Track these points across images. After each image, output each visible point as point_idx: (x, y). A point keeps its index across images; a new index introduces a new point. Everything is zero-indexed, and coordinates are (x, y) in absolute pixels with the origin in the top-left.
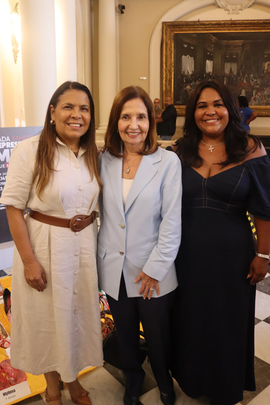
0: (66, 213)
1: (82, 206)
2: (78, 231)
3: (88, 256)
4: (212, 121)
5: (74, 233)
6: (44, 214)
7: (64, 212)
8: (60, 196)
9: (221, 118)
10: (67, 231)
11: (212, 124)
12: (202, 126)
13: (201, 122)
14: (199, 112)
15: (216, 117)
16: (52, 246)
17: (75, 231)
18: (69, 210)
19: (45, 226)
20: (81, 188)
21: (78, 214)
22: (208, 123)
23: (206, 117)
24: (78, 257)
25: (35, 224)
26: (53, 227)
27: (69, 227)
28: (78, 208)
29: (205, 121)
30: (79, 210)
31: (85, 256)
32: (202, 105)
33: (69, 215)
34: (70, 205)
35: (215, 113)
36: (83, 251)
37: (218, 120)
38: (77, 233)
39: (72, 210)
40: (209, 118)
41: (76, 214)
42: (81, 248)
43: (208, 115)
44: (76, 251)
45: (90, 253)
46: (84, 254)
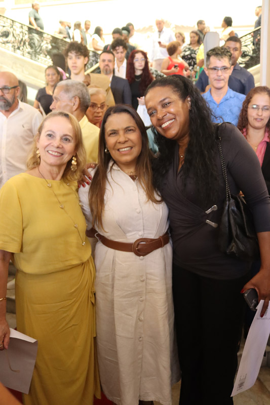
0: (128, 237)
1: (143, 229)
3: (155, 281)
5: (138, 257)
7: (125, 236)
10: (131, 255)
17: (139, 255)
18: (130, 234)
20: (138, 211)
21: (140, 237)
24: (144, 283)
26: (117, 251)
27: (131, 251)
31: (152, 282)
33: (131, 238)
34: (130, 229)
36: (149, 276)
38: (141, 257)
42: (146, 274)
44: (142, 276)
45: (158, 279)
46: (150, 279)
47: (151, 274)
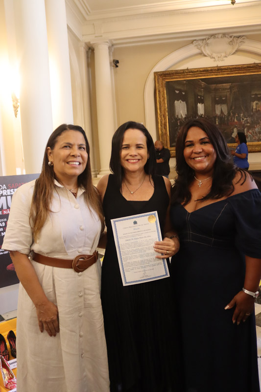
0: (69, 254)
1: (84, 246)
2: (82, 271)
3: (92, 296)
4: (200, 158)
5: (77, 273)
6: (46, 256)
7: (66, 252)
8: (62, 237)
9: (208, 154)
10: (70, 272)
11: (200, 162)
12: (191, 163)
13: (190, 160)
14: (188, 151)
15: (203, 154)
16: (56, 289)
17: (78, 271)
18: (71, 251)
19: (48, 268)
20: (82, 227)
21: (80, 254)
22: (196, 161)
23: (193, 155)
24: (82, 298)
25: (40, 267)
26: (55, 268)
27: (71, 268)
28: (80, 247)
29: (194, 159)
30: (80, 250)
31: (90, 297)
32: (188, 143)
33: (71, 255)
34: (72, 246)
36: (87, 292)
37: (205, 156)
38: (80, 273)
39: (74, 250)
40: (196, 155)
41: (78, 254)
42: (85, 289)
43: (195, 153)
44: (80, 292)
45: (95, 293)
46: (88, 294)
47: (88, 289)
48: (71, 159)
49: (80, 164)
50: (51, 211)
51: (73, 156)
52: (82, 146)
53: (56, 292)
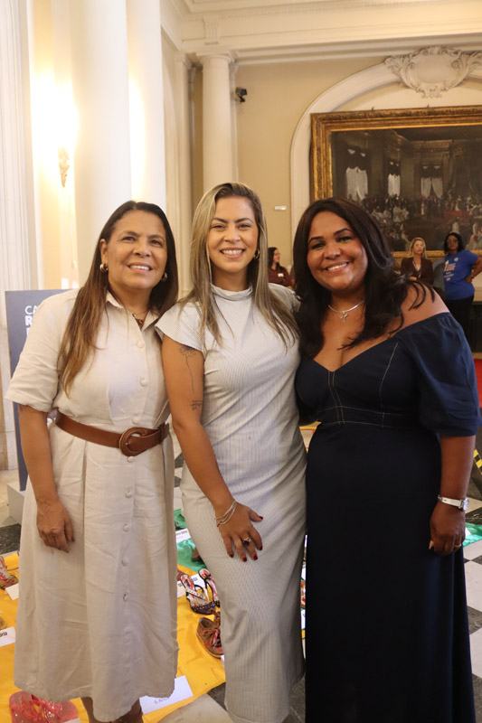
0: (115, 423)
1: (144, 413)
2: (134, 455)
4: (337, 267)
5: (126, 457)
6: (77, 420)
7: (111, 419)
8: (107, 394)
9: (352, 259)
11: (338, 273)
12: (322, 277)
13: (319, 272)
14: (315, 256)
15: (342, 259)
16: (87, 478)
17: (128, 455)
18: (119, 418)
19: (79, 442)
21: (135, 425)
23: (325, 263)
24: (131, 500)
25: (63, 438)
27: (118, 446)
28: (136, 415)
29: (327, 269)
30: (137, 419)
31: (145, 500)
33: (120, 426)
35: (339, 253)
36: (141, 490)
37: (348, 263)
38: (131, 457)
39: (125, 417)
40: (331, 262)
41: (132, 425)
42: (137, 485)
43: (328, 258)
45: (153, 494)
46: (142, 495)
47: (143, 486)
48: (133, 260)
49: (150, 269)
50: (95, 348)
51: (138, 254)
52: (156, 239)
53: (86, 483)
